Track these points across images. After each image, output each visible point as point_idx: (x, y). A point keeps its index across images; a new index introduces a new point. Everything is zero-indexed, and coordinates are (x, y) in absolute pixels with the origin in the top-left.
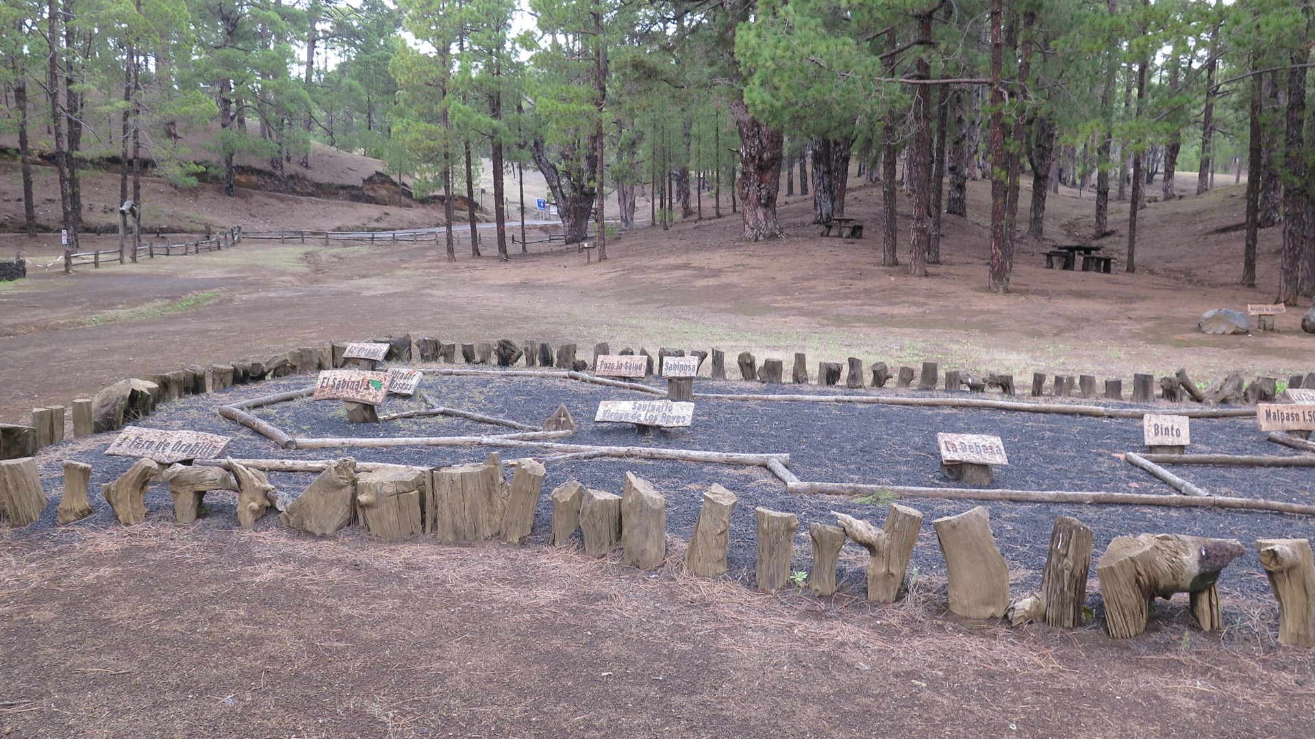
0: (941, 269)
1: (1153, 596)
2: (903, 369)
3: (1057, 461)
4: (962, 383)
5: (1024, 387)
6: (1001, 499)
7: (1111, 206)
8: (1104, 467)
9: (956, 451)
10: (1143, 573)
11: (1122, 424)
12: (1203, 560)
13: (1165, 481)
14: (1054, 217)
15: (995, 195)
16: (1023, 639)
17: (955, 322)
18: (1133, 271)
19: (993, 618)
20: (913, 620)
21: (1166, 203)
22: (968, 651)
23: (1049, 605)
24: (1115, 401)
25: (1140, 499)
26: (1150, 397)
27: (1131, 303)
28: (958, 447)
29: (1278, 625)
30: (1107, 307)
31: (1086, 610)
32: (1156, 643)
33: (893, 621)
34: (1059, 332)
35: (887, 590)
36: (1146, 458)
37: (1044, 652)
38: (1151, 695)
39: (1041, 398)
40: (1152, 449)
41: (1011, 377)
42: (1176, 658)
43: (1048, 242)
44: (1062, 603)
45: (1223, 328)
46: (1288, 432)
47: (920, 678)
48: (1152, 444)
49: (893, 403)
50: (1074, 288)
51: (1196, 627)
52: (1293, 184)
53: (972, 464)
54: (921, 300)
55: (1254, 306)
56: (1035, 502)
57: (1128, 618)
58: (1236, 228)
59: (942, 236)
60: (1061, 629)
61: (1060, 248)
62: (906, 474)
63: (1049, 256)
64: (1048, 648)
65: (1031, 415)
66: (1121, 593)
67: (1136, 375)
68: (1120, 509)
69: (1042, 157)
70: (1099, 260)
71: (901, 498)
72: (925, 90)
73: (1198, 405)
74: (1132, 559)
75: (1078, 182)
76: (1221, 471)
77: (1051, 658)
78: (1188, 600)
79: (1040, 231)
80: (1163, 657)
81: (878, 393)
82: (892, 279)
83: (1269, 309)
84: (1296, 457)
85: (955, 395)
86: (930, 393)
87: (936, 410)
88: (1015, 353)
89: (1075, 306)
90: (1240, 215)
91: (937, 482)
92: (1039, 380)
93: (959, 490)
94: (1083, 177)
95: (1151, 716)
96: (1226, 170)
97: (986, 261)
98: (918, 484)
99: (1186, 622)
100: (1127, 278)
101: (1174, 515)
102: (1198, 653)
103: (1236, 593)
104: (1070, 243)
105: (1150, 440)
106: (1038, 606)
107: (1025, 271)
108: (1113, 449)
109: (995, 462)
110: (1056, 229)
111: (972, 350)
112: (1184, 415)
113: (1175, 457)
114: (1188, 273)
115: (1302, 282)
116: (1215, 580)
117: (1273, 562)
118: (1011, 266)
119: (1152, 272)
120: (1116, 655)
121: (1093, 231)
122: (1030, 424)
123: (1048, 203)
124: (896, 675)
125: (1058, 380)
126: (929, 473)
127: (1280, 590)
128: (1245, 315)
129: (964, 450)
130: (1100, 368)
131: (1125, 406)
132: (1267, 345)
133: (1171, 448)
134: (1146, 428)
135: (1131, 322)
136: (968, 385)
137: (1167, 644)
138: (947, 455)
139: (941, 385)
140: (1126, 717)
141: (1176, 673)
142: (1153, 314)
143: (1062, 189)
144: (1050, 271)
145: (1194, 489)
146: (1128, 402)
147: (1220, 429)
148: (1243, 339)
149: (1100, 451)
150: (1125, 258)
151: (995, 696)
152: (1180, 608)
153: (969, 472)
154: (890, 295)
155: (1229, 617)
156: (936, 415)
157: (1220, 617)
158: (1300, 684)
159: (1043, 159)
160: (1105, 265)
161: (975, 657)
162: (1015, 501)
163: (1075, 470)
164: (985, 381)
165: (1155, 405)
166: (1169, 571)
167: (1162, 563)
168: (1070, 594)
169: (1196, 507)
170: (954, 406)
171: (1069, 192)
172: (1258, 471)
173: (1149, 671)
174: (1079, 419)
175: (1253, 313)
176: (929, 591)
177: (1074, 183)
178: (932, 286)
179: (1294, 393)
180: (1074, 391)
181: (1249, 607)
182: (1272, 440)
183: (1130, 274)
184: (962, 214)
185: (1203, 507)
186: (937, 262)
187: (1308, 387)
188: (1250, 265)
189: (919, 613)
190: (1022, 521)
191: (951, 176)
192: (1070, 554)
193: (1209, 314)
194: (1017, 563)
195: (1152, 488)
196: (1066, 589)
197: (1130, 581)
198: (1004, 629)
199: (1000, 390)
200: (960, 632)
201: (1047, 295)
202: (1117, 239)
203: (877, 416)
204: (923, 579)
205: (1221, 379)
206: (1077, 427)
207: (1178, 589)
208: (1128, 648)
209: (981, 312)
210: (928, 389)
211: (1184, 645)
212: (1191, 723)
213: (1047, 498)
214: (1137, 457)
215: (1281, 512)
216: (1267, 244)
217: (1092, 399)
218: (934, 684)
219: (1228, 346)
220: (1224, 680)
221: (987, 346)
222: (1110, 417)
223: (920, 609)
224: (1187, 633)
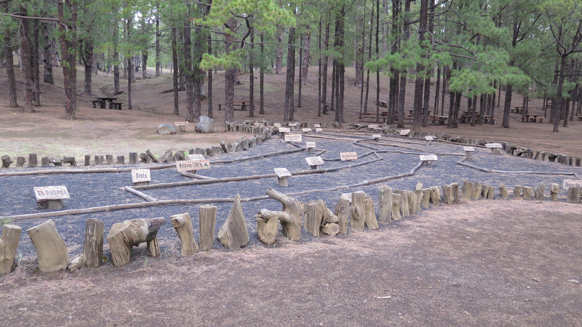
0: (41, 109)
1: (132, 246)
2: (19, 158)
3: (95, 194)
4: (50, 162)
5: (81, 162)
6: (67, 215)
7: (121, 81)
8: (116, 194)
9: (44, 195)
10: (126, 237)
11: (124, 175)
12: (150, 228)
13: (140, 197)
14: (96, 85)
15: (65, 74)
16: (76, 276)
17: (48, 134)
18: (131, 109)
19: (61, 270)
20: (20, 279)
21: (144, 80)
22: (49, 288)
23: (87, 259)
24: (121, 165)
25: (129, 206)
26: (137, 162)
27: (130, 122)
28: (45, 193)
29: (180, 248)
30: (120, 125)
31: (104, 258)
32: (134, 265)
33: (9, 282)
34: (99, 136)
35: (6, 267)
36: (133, 188)
37: (86, 280)
38: (132, 288)
39: (88, 167)
40: (136, 184)
41: (74, 158)
42: (142, 270)
43: (94, 96)
44: (93, 257)
45: (166, 132)
46: (188, 171)
47: (24, 307)
48: (136, 182)
49: (13, 175)
50: (105, 116)
51: (150, 255)
52: (189, 74)
53: (53, 200)
54: (31, 124)
55: (177, 122)
56: (84, 213)
57: (122, 257)
58: (171, 91)
59: (41, 93)
60: (93, 268)
61: (99, 99)
62: (19, 209)
63: (94, 102)
64: (88, 278)
65: (84, 174)
66: (118, 247)
67: (130, 153)
68: (121, 211)
69: (88, 57)
70: (116, 104)
71: (16, 221)
72: (25, 21)
73: (156, 164)
74: (121, 232)
75: (106, 69)
76: (163, 190)
77: (89, 282)
78: (146, 245)
79: (90, 91)
80: (137, 271)
81: (6, 171)
82: (15, 114)
83: (183, 123)
84: (190, 181)
85: (47, 168)
86: (34, 168)
87: (37, 177)
88: (78, 147)
89: (106, 125)
90: (171, 86)
91: (35, 211)
92: (87, 158)
93: (46, 213)
94: (108, 67)
95: (132, 297)
96: (166, 67)
97: (64, 105)
98: (25, 213)
99: (146, 254)
100: (128, 112)
101: (144, 210)
102: (151, 266)
103: (165, 239)
104: (104, 96)
105: (135, 180)
106: (82, 260)
107: (83, 109)
108: (120, 186)
109: (64, 198)
110: (97, 90)
111: (57, 147)
112: (147, 168)
113: (145, 187)
114: (153, 109)
115: (195, 113)
116: (156, 235)
117: (177, 224)
118: (75, 107)
119: (139, 109)
120: (118, 274)
121: (114, 92)
122: (83, 178)
123: (93, 78)
124: (11, 308)
125: (96, 158)
126: (32, 207)
127: (180, 234)
128: (174, 126)
129: (48, 194)
130: (116, 151)
131: (126, 167)
132: (183, 138)
133: (144, 183)
134: (133, 175)
135: (130, 131)
136: (54, 163)
137: (139, 265)
138: (39, 197)
139: (40, 164)
140: (121, 300)
141: (143, 276)
142: (139, 127)
143: (99, 72)
144: (95, 109)
145: (152, 198)
146: (127, 165)
147: (164, 173)
148: (174, 136)
149: (115, 187)
150: (128, 103)
151: (62, 305)
152: (144, 249)
153: (51, 204)
154: (15, 122)
155: (162, 249)
156: (37, 179)
157: (159, 249)
158: (189, 269)
159: (89, 58)
160: (119, 106)
161: (52, 290)
162: (74, 214)
163: (103, 197)
164: (62, 161)
165: (139, 165)
166: (136, 234)
167: (134, 232)
168: (96, 252)
169: (152, 206)
170: (46, 174)
171: (102, 74)
172: (177, 188)
173: (131, 278)
174: (106, 174)
175: (177, 125)
176: (28, 264)
177: (105, 70)
178: (37, 117)
179: (190, 156)
180: (104, 162)
181: (170, 243)
182: (182, 175)
183: (130, 110)
184: (52, 83)
185: (155, 206)
186: (39, 105)
187: (196, 153)
188: (176, 106)
189: (24, 275)
190: (77, 223)
191: (44, 64)
192: (95, 235)
193: (161, 126)
194: (73, 243)
195: (135, 200)
196: (94, 250)
197: (121, 242)
198: (67, 274)
199: (69, 164)
200: (45, 280)
201: (93, 120)
202: (124, 95)
203: (4, 182)
204: (25, 259)
205: (164, 152)
206: (105, 178)
207: (141, 241)
208: (123, 270)
209: (62, 129)
210: (33, 167)
211: (145, 264)
212: (147, 295)
213: (89, 211)
214: (129, 188)
215: (184, 204)
216: (183, 97)
217: (112, 165)
218: (31, 308)
219: (168, 139)
220: (161, 275)
221: (65, 144)
222: (119, 172)
223: (24, 273)
224: (146, 259)
